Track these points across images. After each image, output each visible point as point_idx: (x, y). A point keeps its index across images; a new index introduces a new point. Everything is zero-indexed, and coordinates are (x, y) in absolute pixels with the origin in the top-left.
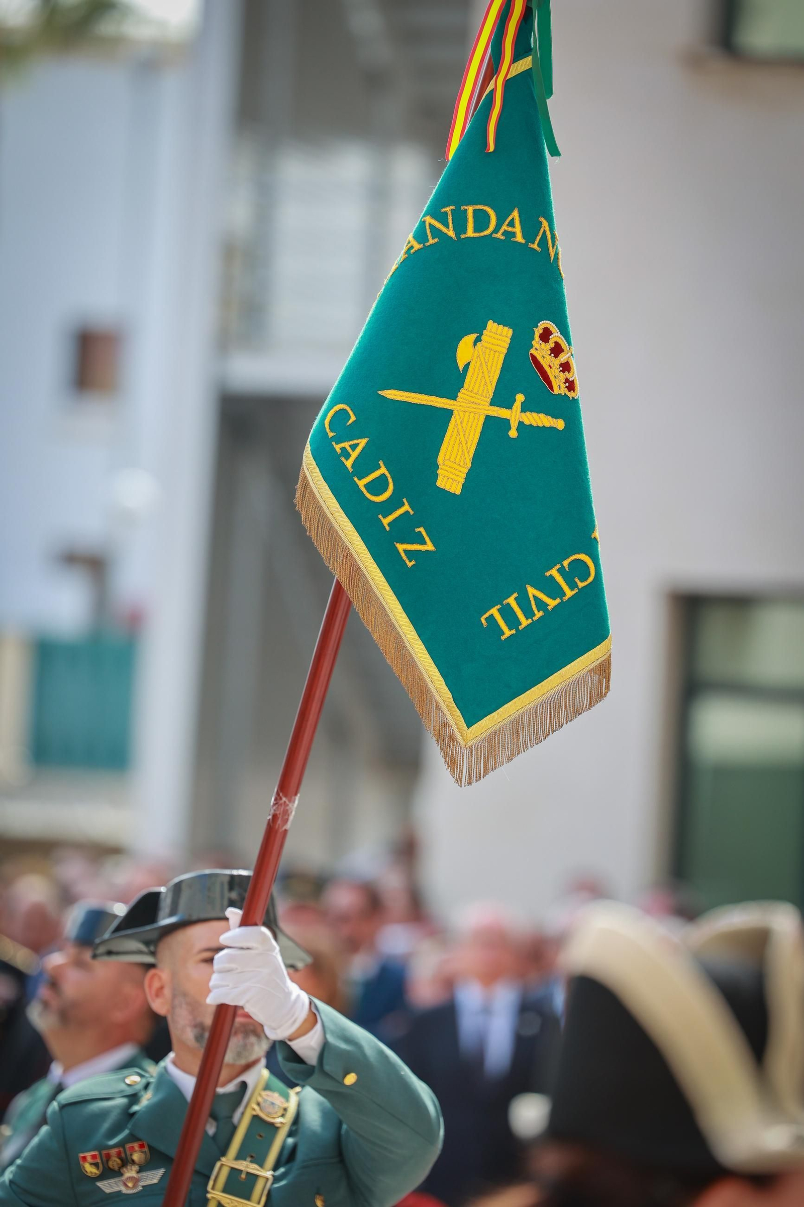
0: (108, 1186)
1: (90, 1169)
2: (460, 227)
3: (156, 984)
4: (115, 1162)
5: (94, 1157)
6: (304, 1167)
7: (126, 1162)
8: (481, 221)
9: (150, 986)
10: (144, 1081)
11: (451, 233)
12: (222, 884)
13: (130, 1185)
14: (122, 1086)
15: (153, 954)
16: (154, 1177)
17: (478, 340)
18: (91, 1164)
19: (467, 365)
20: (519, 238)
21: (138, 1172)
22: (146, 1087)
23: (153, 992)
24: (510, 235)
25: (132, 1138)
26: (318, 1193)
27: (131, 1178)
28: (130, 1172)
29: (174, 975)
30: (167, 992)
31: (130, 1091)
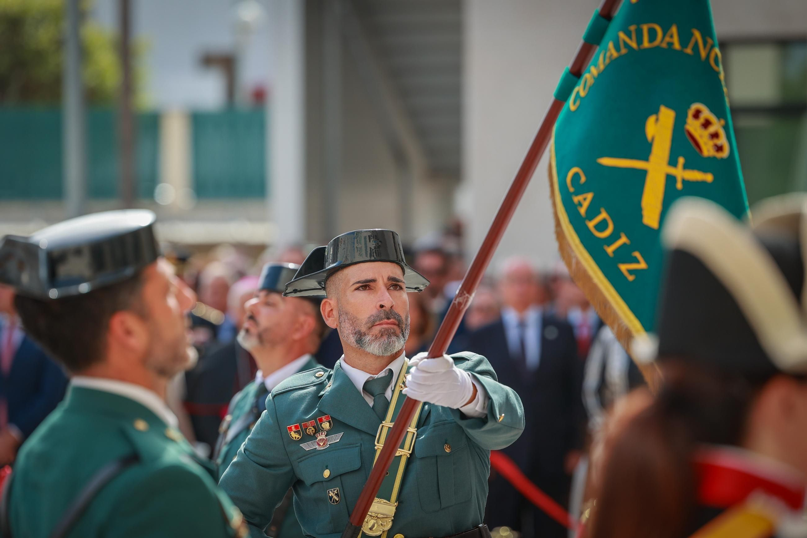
0: (307, 447)
1: (294, 435)
2: (640, 41)
3: (328, 309)
4: (310, 431)
5: (296, 427)
6: (435, 426)
7: (318, 430)
8: (652, 35)
9: (324, 311)
10: (327, 374)
11: (634, 45)
12: (365, 238)
13: (322, 444)
14: (314, 379)
15: (324, 288)
16: (336, 438)
17: (657, 120)
18: (295, 432)
19: (653, 139)
20: (677, 46)
21: (326, 436)
22: (329, 377)
23: (326, 314)
24: (670, 44)
25: (321, 413)
26: (446, 443)
27: (322, 440)
28: (321, 436)
29: (338, 301)
30: (335, 313)
31: (318, 381)
